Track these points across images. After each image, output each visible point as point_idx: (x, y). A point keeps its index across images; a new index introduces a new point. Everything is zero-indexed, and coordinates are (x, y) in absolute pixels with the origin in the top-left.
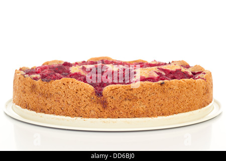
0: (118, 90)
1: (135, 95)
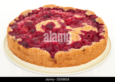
0: (62, 56)
1: (70, 58)
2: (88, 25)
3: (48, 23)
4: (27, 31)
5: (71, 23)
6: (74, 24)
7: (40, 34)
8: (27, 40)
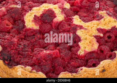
2: (107, 15)
3: (45, 10)
4: (11, 26)
5: (81, 8)
6: (85, 10)
7: (32, 32)
8: (10, 48)
